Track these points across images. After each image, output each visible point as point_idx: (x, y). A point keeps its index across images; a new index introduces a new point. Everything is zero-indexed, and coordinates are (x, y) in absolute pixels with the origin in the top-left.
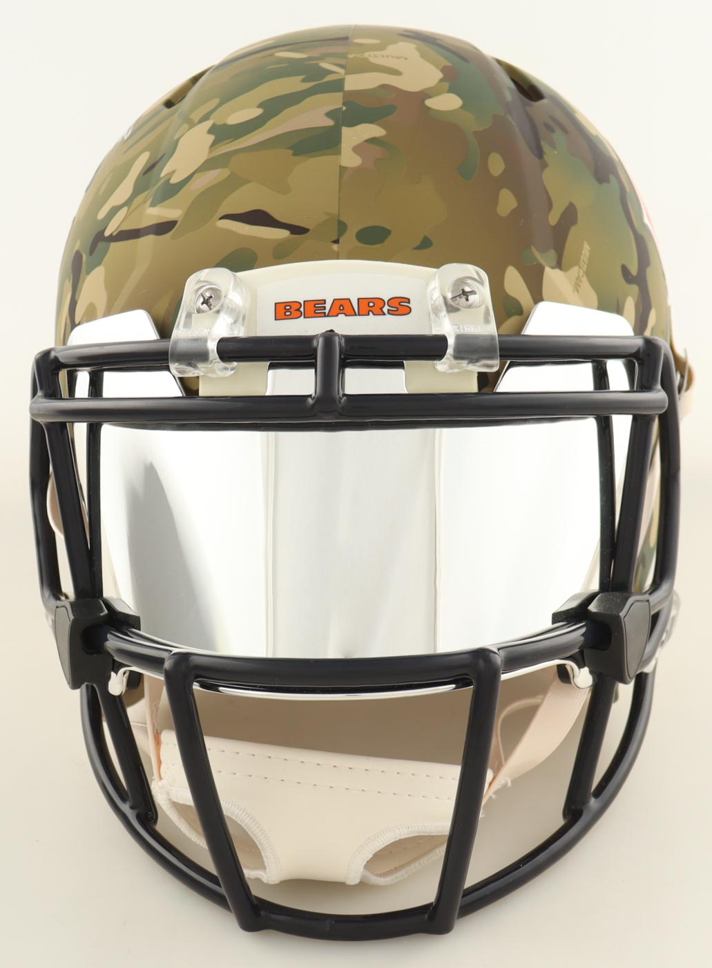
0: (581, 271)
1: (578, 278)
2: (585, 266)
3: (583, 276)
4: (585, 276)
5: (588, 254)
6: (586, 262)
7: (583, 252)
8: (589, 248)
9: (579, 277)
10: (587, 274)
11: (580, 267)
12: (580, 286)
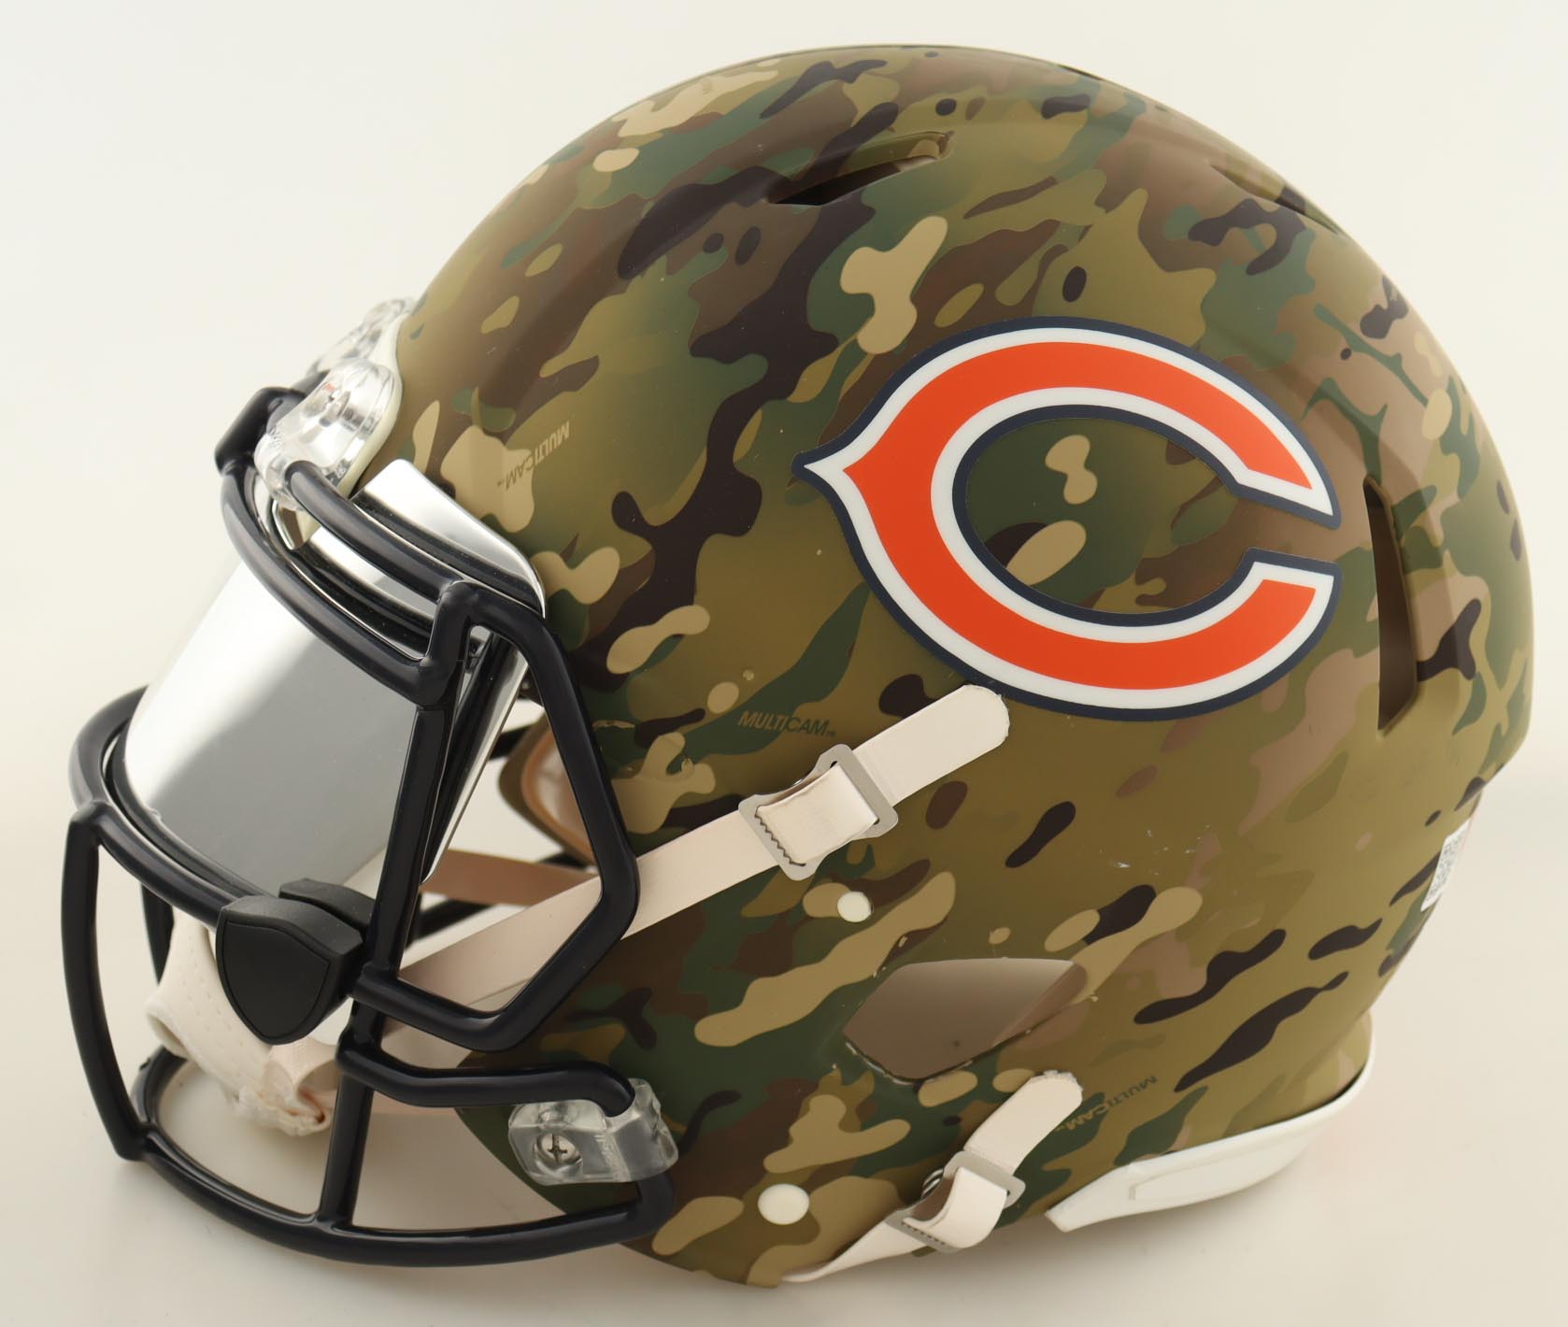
0: (531, 459)
1: (520, 469)
2: (542, 458)
3: (528, 469)
4: (531, 472)
5: (560, 442)
6: (547, 453)
7: (554, 435)
8: (567, 436)
9: (522, 466)
10: (537, 470)
11: (533, 455)
12: (514, 481)
